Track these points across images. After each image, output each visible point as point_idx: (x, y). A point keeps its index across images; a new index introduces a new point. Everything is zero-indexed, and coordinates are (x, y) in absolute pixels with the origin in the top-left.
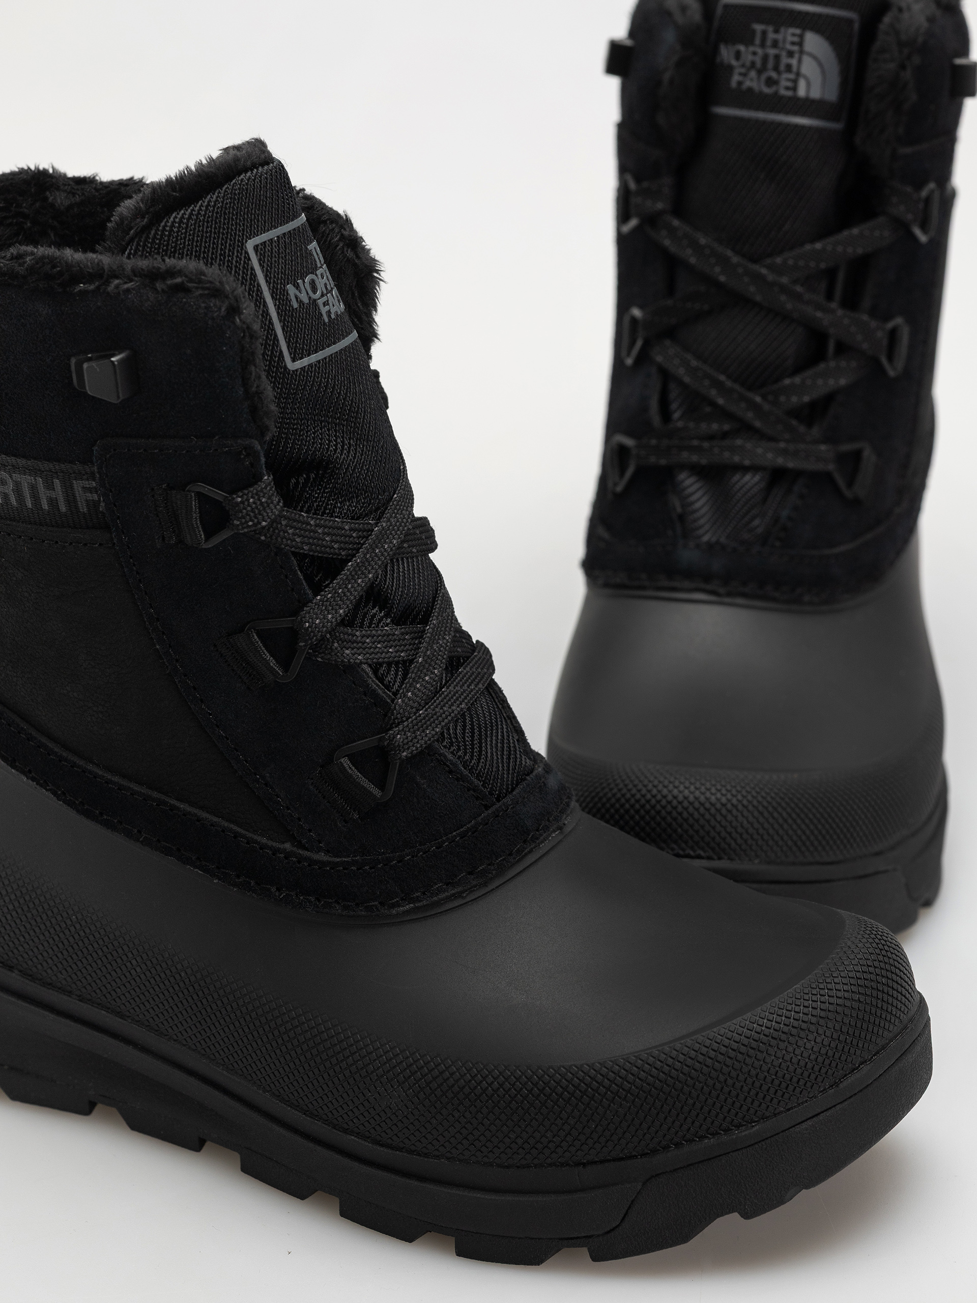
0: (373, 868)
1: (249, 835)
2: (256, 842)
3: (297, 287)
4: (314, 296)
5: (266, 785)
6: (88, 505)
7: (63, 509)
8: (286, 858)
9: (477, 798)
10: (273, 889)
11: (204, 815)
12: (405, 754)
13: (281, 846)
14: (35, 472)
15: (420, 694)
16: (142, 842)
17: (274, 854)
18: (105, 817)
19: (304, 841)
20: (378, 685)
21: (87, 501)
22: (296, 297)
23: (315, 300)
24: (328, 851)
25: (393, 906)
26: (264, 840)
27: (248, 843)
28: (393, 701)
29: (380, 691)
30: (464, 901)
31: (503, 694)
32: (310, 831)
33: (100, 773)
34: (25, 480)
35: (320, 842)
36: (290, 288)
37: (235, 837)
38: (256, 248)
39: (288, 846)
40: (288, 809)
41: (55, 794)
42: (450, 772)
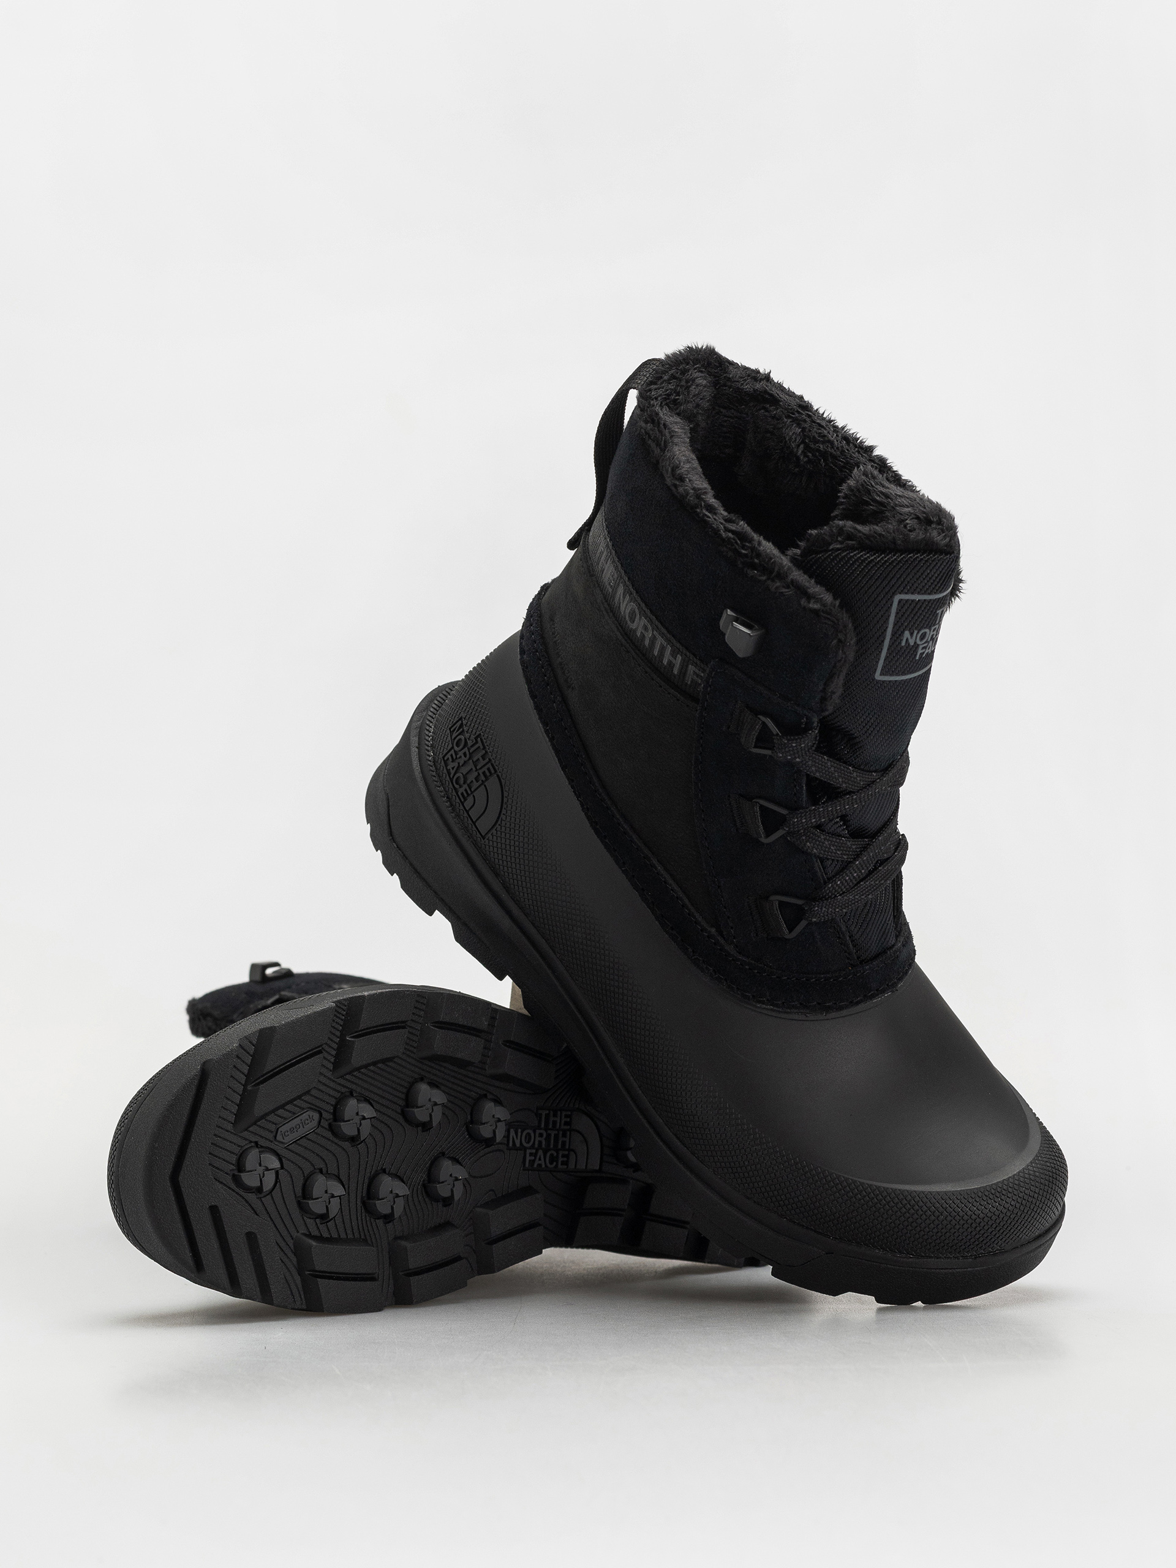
0: (760, 973)
1: (693, 910)
2: (694, 917)
3: (912, 634)
4: (918, 642)
5: (719, 887)
6: (692, 682)
7: (676, 671)
8: (708, 937)
9: (848, 959)
10: (690, 950)
11: (671, 881)
12: (815, 920)
13: (709, 929)
14: (669, 641)
15: (846, 884)
16: (622, 870)
17: (702, 930)
18: (607, 841)
19: (725, 933)
20: (820, 869)
21: (692, 679)
22: (907, 639)
23: (918, 645)
24: (737, 947)
25: (760, 1002)
26: (700, 919)
27: (689, 914)
28: (825, 883)
29: (819, 874)
30: (806, 1019)
31: (902, 881)
32: (732, 928)
33: (618, 817)
34: (660, 641)
35: (734, 938)
36: (907, 634)
37: (683, 906)
38: (900, 601)
39: (713, 930)
40: (725, 908)
41: (582, 805)
42: (839, 938)
